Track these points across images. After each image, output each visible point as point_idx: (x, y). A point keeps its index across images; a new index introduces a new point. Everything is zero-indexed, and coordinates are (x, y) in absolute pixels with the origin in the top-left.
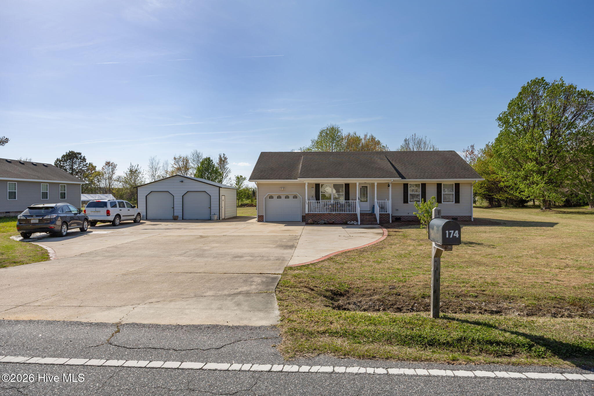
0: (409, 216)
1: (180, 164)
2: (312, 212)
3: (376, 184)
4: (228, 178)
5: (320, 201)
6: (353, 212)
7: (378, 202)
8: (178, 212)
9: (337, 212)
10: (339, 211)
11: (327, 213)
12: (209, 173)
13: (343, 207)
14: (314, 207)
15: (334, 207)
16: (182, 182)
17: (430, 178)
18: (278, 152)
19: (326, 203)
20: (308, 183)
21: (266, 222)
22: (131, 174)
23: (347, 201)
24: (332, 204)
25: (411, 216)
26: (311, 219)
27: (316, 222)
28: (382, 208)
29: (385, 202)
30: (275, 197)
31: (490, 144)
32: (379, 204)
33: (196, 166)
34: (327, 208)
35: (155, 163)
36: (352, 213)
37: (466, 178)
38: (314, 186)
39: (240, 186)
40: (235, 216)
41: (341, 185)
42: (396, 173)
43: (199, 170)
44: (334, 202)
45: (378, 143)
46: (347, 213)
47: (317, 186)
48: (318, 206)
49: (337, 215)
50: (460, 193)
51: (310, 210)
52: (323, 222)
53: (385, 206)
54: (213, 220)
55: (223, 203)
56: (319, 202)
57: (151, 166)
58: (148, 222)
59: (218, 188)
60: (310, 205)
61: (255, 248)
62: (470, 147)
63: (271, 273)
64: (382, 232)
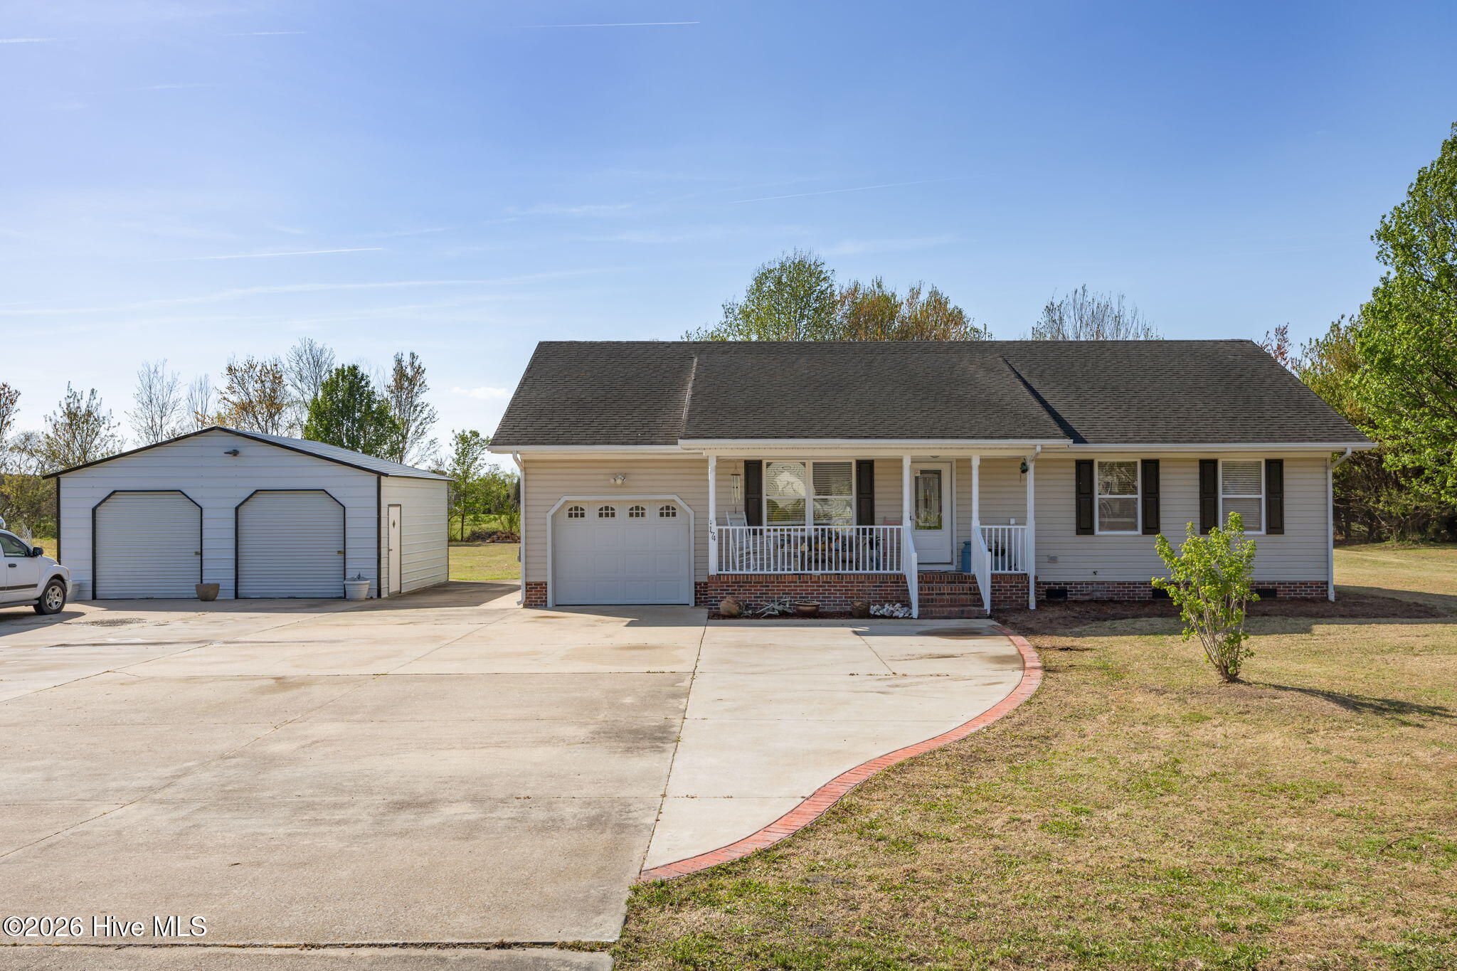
0: (1098, 583)
1: (251, 390)
2: (734, 568)
3: (976, 463)
4: (425, 440)
5: (765, 528)
6: (891, 569)
7: (983, 530)
8: (219, 571)
9: (830, 569)
10: (837, 563)
11: (792, 572)
12: (353, 423)
13: (851, 550)
14: (741, 549)
15: (817, 550)
16: (235, 453)
17: (1175, 442)
18: (602, 343)
19: (786, 533)
20: (719, 460)
21: (559, 606)
22: (71, 425)
23: (868, 527)
24: (810, 539)
25: (1103, 583)
26: (729, 599)
27: (747, 607)
28: (999, 552)
29: (1009, 530)
30: (592, 514)
31: (1345, 323)
32: (990, 536)
33: (309, 397)
34: (789, 554)
35: (159, 387)
36: (888, 571)
37: (1310, 440)
38: (742, 471)
39: (469, 466)
40: (443, 579)
41: (842, 467)
42: (1052, 422)
43: (317, 411)
44: (816, 530)
45: (957, 317)
46: (868, 571)
47: (753, 470)
48: (755, 544)
49: (826, 581)
50: (1285, 495)
51: (727, 562)
52: (777, 607)
53: (1009, 543)
54: (352, 600)
55: (394, 533)
56: (761, 530)
57: (146, 399)
58: (94, 612)
59: (375, 477)
60: (727, 544)
61: (498, 745)
62: (1272, 335)
63: (558, 940)
64: (1012, 651)
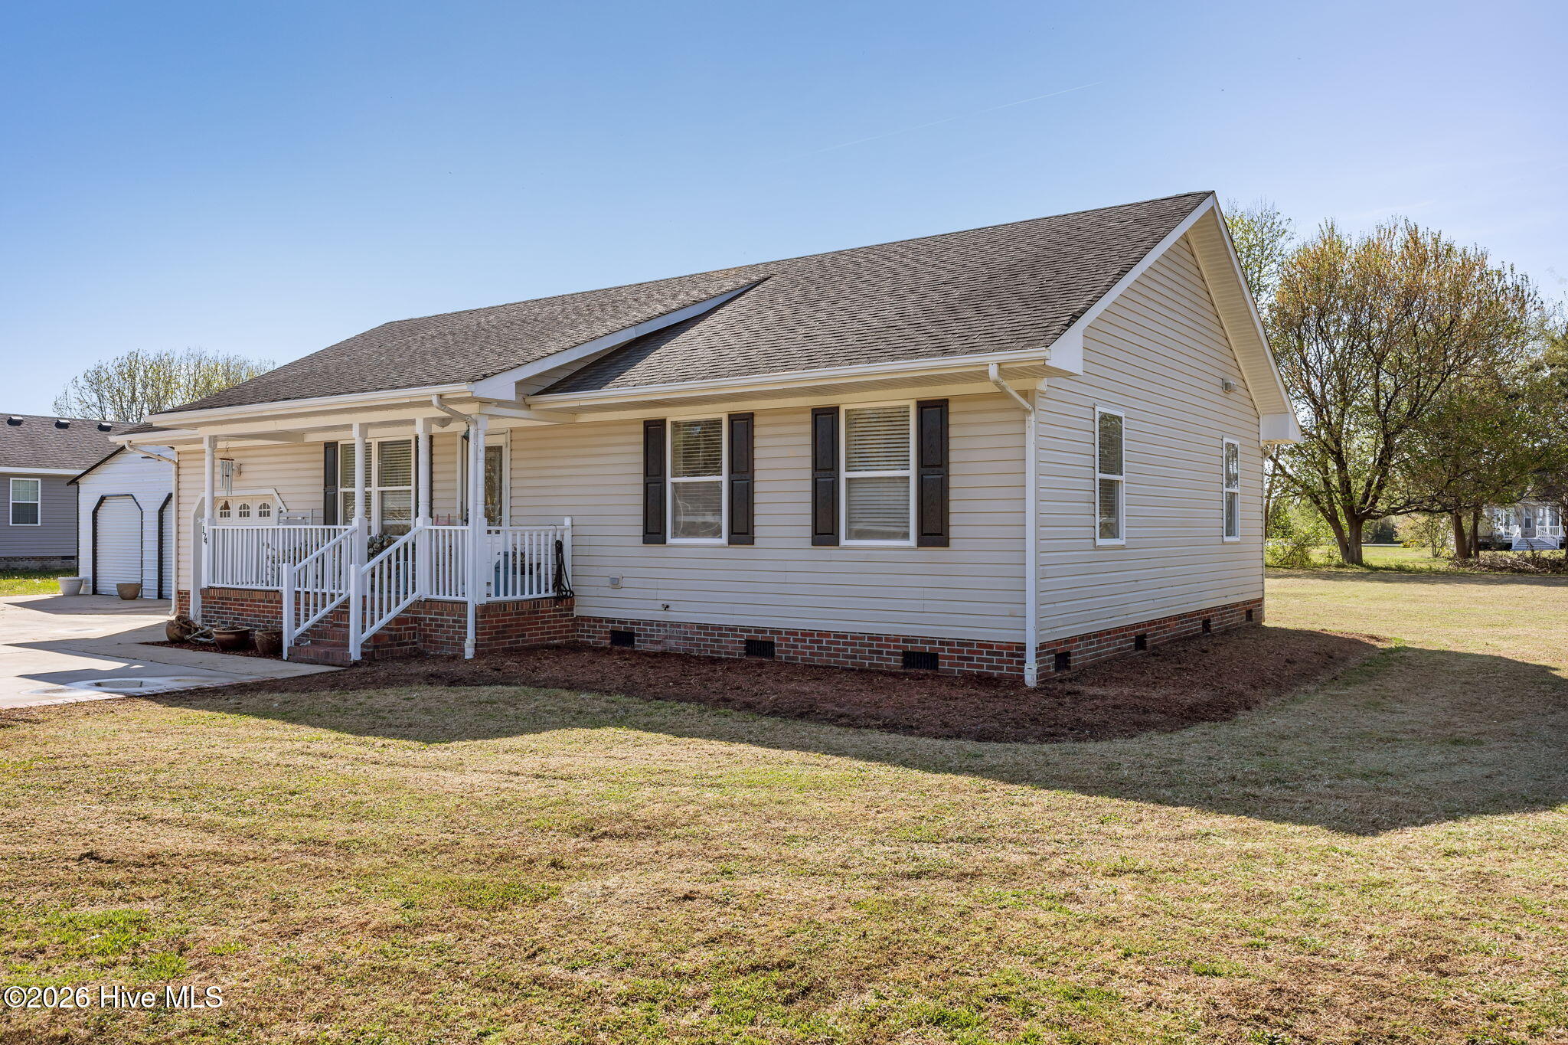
0: (672, 625)
8: (149, 571)
25: (678, 625)
29: (457, 533)
47: (332, 454)
50: (953, 469)
51: (220, 573)
53: (458, 554)
